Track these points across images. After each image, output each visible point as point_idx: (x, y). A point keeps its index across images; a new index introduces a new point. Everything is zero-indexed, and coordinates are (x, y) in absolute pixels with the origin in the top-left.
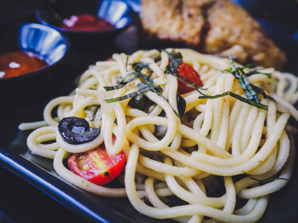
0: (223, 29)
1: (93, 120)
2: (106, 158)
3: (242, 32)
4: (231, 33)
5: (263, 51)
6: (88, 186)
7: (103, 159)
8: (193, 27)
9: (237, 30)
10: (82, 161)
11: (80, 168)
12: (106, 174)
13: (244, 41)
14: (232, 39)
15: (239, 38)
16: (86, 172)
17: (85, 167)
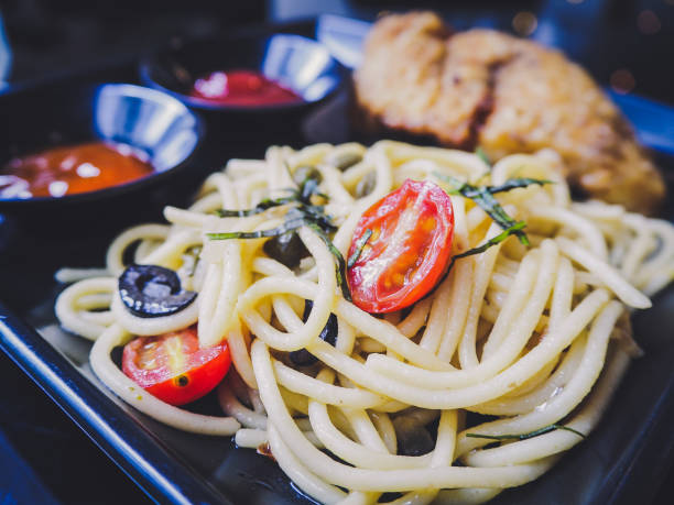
0: (520, 113)
1: (191, 275)
2: (194, 350)
3: (563, 121)
4: (537, 122)
5: (605, 167)
6: (140, 398)
7: (186, 352)
8: (457, 104)
9: (551, 117)
10: (149, 352)
11: (138, 365)
12: (182, 380)
13: (564, 142)
14: (537, 136)
15: (553, 134)
16: (145, 373)
17: (150, 364)
